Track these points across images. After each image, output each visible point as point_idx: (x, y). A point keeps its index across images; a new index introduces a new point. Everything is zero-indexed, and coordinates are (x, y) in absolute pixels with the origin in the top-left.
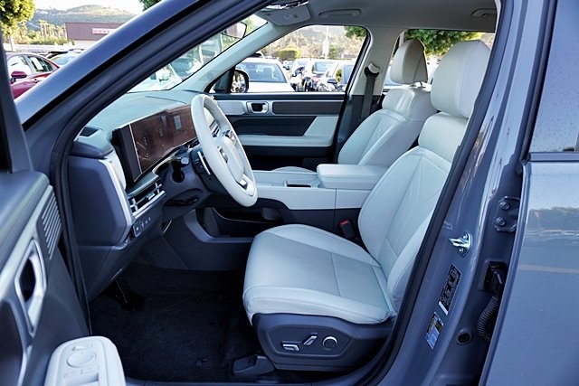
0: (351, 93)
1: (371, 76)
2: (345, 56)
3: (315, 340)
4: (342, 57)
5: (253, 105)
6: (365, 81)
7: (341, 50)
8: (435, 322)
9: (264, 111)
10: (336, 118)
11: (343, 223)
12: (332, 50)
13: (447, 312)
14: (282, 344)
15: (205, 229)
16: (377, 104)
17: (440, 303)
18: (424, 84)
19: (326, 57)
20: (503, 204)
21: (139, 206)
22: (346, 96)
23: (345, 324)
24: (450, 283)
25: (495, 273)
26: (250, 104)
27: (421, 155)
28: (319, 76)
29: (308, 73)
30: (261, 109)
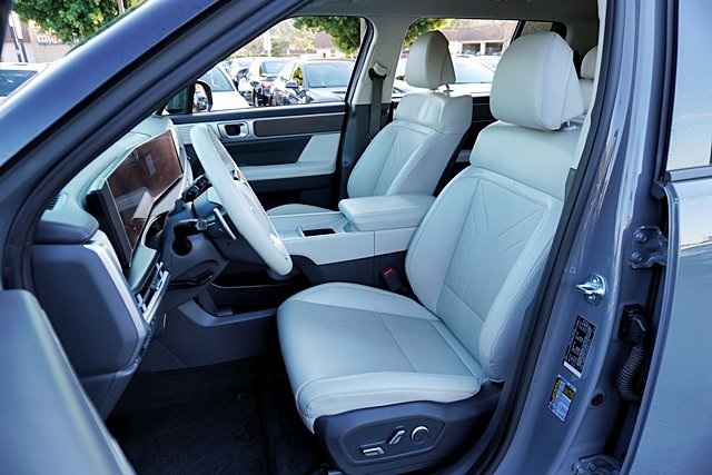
0: (354, 103)
1: (377, 79)
2: (291, 51)
3: (402, 435)
4: (288, 53)
5: (226, 127)
6: (370, 87)
7: (286, 45)
8: (562, 388)
9: (242, 135)
10: (338, 136)
11: (387, 273)
12: (274, 45)
13: (579, 375)
14: (361, 450)
15: (202, 307)
16: (387, 113)
17: (566, 364)
18: (452, 87)
19: (269, 54)
20: (639, 235)
21: (147, 303)
22: (347, 107)
23: (435, 407)
24: (580, 339)
25: (634, 319)
26: (222, 127)
27: (479, 177)
28: (270, 79)
29: (255, 77)
30: (238, 132)
